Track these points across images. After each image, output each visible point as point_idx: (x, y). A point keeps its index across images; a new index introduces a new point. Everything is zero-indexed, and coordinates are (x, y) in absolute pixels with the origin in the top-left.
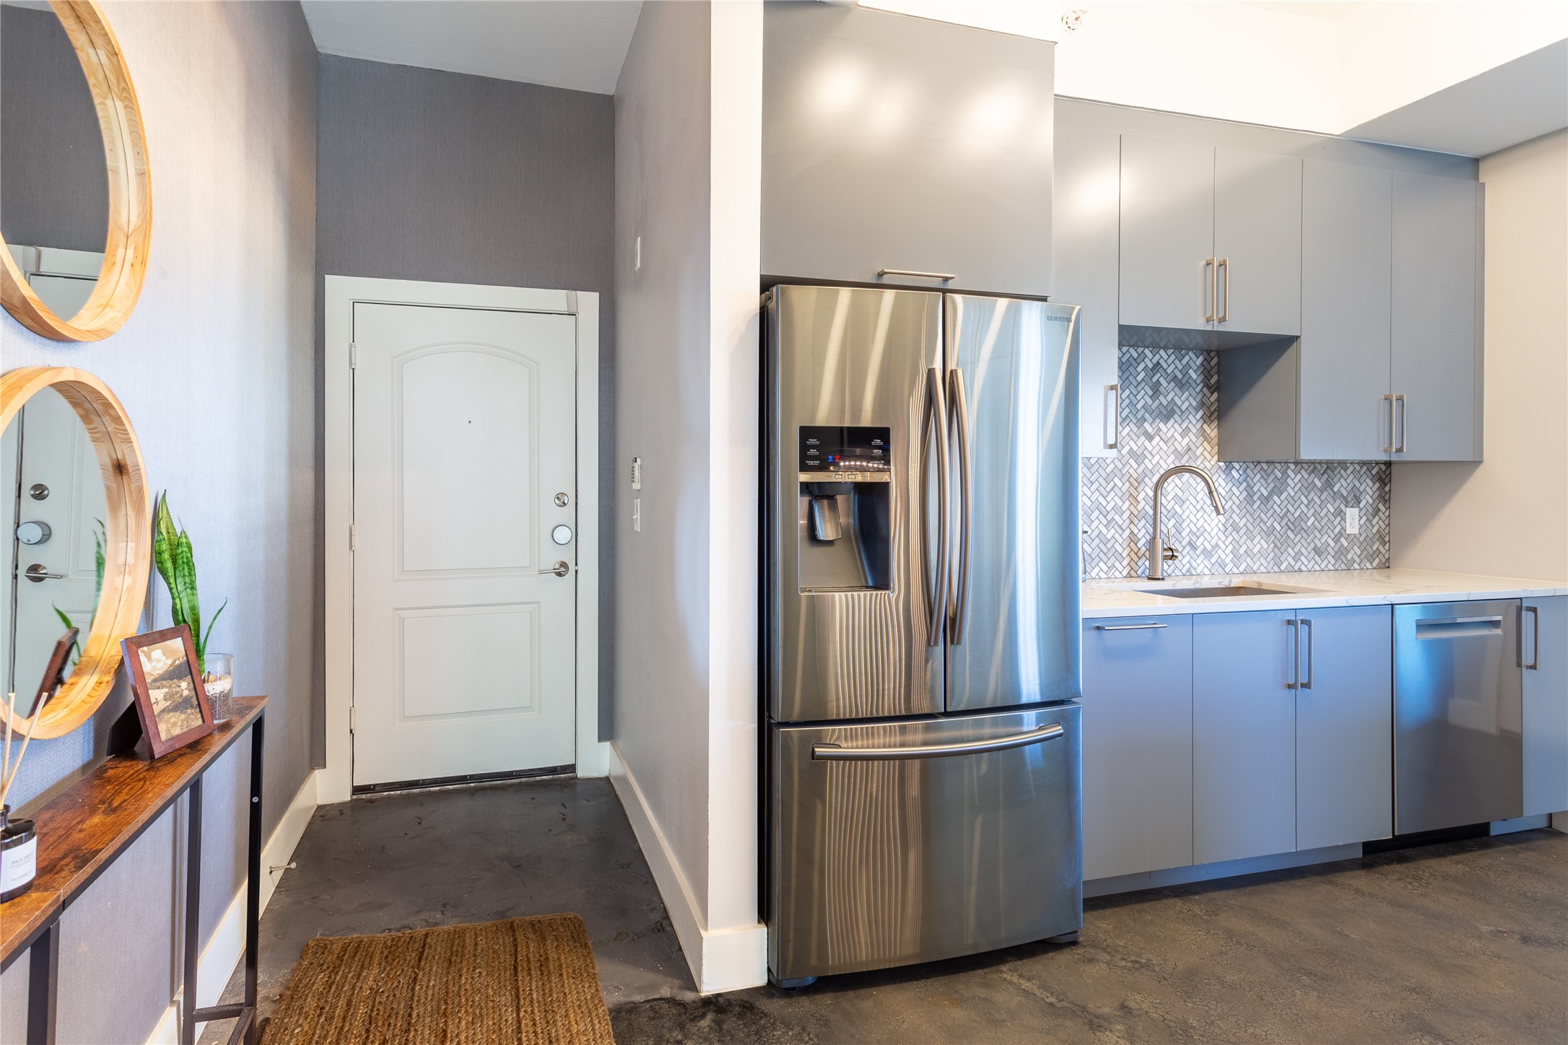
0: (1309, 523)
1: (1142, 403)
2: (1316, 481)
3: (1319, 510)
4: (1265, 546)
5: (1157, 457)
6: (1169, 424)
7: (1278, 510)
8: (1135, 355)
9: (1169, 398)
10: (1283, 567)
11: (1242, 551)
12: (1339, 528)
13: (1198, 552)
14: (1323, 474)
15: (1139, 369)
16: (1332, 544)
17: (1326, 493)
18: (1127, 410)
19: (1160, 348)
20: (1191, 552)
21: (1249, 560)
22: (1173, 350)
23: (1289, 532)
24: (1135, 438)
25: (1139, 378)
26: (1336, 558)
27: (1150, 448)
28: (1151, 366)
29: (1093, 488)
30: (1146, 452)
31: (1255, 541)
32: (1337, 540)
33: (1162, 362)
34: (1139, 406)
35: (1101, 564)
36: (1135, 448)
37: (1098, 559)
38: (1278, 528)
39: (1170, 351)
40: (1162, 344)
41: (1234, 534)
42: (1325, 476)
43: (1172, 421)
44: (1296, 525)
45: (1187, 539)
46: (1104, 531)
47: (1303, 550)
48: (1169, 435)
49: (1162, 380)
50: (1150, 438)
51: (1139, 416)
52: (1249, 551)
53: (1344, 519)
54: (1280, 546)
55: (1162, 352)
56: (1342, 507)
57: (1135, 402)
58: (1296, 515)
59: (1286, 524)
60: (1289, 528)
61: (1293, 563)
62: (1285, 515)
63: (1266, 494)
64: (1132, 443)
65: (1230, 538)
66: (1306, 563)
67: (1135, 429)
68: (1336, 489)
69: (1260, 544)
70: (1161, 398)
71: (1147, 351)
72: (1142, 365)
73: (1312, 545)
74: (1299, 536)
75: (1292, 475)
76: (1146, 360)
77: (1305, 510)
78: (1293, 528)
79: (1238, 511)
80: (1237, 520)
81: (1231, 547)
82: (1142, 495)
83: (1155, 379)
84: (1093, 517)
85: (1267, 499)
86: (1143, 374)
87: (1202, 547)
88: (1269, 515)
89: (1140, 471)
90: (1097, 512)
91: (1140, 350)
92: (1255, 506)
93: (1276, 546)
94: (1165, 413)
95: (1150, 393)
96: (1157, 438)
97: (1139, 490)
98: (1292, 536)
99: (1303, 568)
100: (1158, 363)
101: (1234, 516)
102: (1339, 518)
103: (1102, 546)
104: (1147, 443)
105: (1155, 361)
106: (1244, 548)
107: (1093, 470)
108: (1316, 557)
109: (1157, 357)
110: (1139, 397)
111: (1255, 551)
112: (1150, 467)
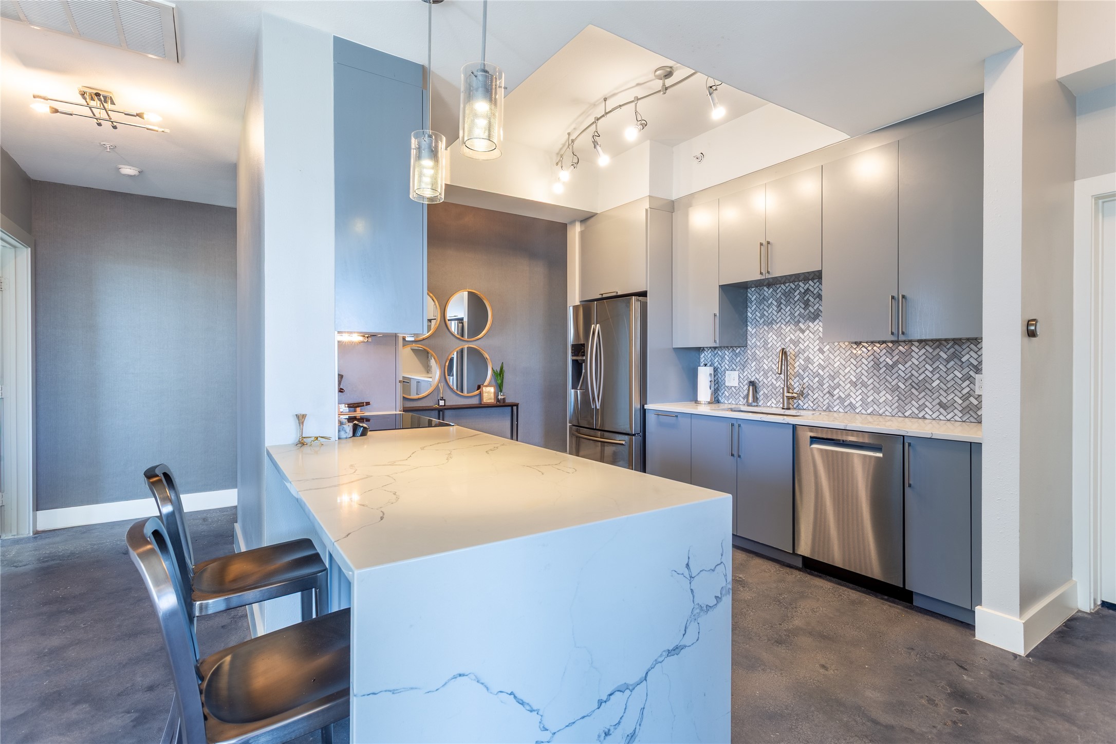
0: (934, 385)
1: (798, 312)
2: (942, 354)
3: (945, 375)
4: (890, 398)
5: (808, 342)
6: (816, 323)
7: (903, 375)
8: (793, 287)
9: (815, 308)
10: (907, 414)
11: (869, 400)
12: (968, 389)
13: (835, 398)
14: (948, 349)
15: (796, 294)
16: (960, 402)
17: (952, 363)
18: (789, 318)
19: (809, 280)
20: (830, 398)
21: (875, 406)
22: (817, 280)
23: (913, 390)
24: (794, 333)
25: (796, 299)
26: (964, 412)
27: (803, 337)
28: (803, 291)
29: (769, 360)
30: (800, 340)
31: (881, 395)
32: (965, 398)
33: (811, 288)
34: (796, 315)
35: (773, 400)
36: (793, 338)
37: (771, 397)
38: (903, 387)
39: (815, 281)
40: (810, 278)
41: (863, 389)
42: (952, 350)
43: (818, 320)
44: (922, 386)
45: (827, 390)
46: (775, 382)
47: (927, 403)
48: (815, 329)
49: (811, 298)
50: (803, 332)
51: (796, 320)
52: (875, 400)
53: (973, 383)
54: (903, 399)
55: (810, 282)
56: (972, 373)
57: (793, 312)
58: (920, 378)
59: (910, 384)
60: (913, 387)
61: (917, 412)
62: (910, 378)
63: (891, 363)
64: (791, 335)
65: (860, 391)
66: (931, 413)
67: (793, 327)
68: (964, 359)
69: (884, 396)
70: (810, 308)
71: (801, 284)
72: (798, 291)
73: (937, 401)
74: (923, 394)
75: (917, 350)
76: (801, 289)
77: (930, 375)
78: (917, 388)
79: (866, 374)
80: (866, 380)
81: (860, 397)
82: (798, 363)
83: (805, 299)
84: (769, 375)
85: (892, 367)
86: (798, 296)
87: (837, 395)
88: (893, 378)
89: (796, 350)
90: (771, 373)
91: (796, 283)
92: (881, 372)
93: (900, 399)
94: (813, 316)
95: (803, 306)
96: (808, 332)
97: (796, 361)
98: (916, 393)
99: (927, 416)
100: (808, 289)
101: (863, 377)
102: (967, 382)
103: (773, 390)
104: (801, 335)
105: (805, 288)
106: (872, 398)
107: (769, 351)
108: (941, 410)
109: (808, 285)
110: (795, 310)
111: (881, 401)
112: (803, 348)
